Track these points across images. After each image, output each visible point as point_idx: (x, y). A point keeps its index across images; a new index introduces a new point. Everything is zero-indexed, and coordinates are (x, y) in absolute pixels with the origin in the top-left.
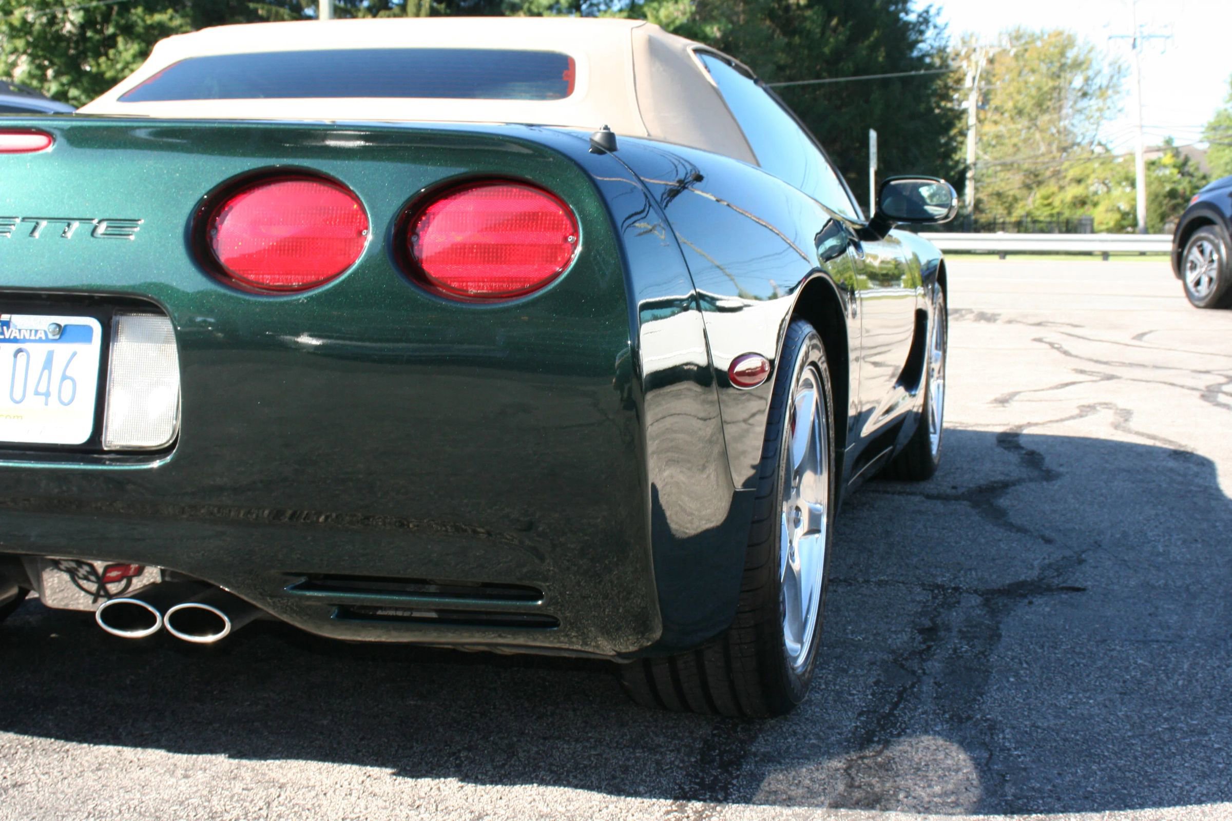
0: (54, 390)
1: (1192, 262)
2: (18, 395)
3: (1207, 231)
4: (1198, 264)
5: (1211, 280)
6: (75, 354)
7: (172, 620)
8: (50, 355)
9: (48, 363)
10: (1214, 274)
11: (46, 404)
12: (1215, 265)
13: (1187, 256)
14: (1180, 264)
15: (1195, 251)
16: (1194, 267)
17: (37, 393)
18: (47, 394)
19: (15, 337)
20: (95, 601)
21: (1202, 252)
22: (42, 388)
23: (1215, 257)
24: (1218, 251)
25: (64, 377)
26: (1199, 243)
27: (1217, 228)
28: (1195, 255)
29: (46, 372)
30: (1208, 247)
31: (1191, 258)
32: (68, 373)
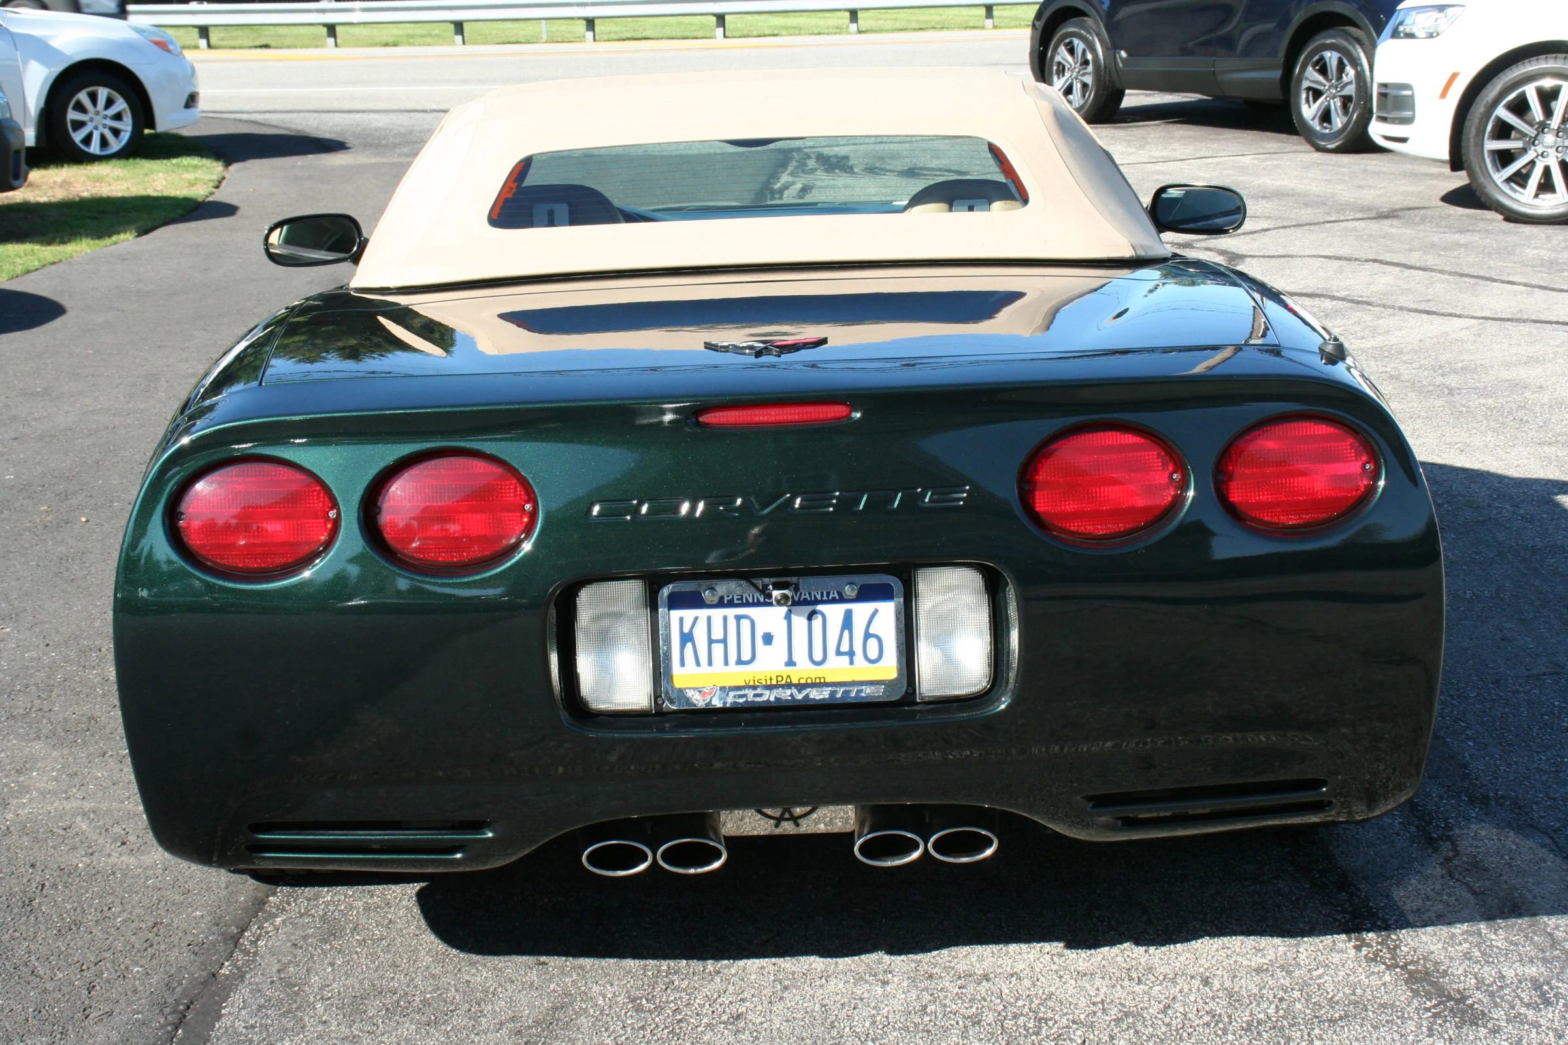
0: (858, 648)
1: (1059, 63)
2: (818, 656)
3: (1076, 26)
4: (1067, 66)
5: (1085, 85)
6: (876, 611)
7: (935, 846)
8: (848, 616)
9: (847, 623)
10: (1089, 80)
11: (852, 663)
12: (1090, 68)
13: (1053, 57)
14: (1042, 68)
15: (1062, 50)
16: (1061, 70)
17: (839, 653)
18: (851, 654)
19: (805, 599)
20: (777, 826)
21: (1071, 51)
22: (845, 647)
23: (1089, 57)
24: (1093, 50)
25: (867, 635)
26: (1067, 41)
27: (1090, 22)
28: (1062, 55)
29: (846, 633)
30: (1079, 45)
31: (1058, 58)
32: (871, 631)
